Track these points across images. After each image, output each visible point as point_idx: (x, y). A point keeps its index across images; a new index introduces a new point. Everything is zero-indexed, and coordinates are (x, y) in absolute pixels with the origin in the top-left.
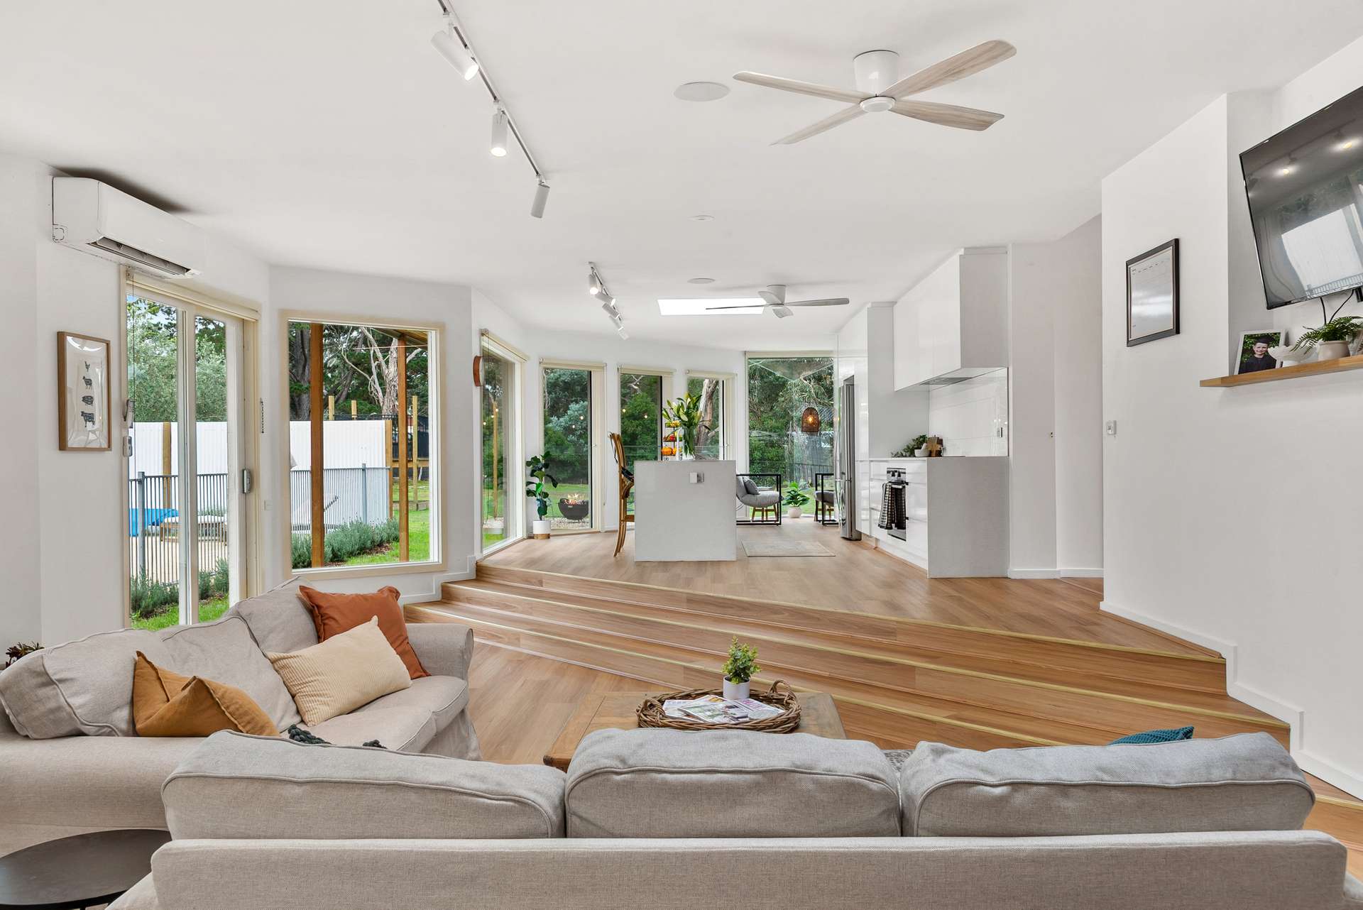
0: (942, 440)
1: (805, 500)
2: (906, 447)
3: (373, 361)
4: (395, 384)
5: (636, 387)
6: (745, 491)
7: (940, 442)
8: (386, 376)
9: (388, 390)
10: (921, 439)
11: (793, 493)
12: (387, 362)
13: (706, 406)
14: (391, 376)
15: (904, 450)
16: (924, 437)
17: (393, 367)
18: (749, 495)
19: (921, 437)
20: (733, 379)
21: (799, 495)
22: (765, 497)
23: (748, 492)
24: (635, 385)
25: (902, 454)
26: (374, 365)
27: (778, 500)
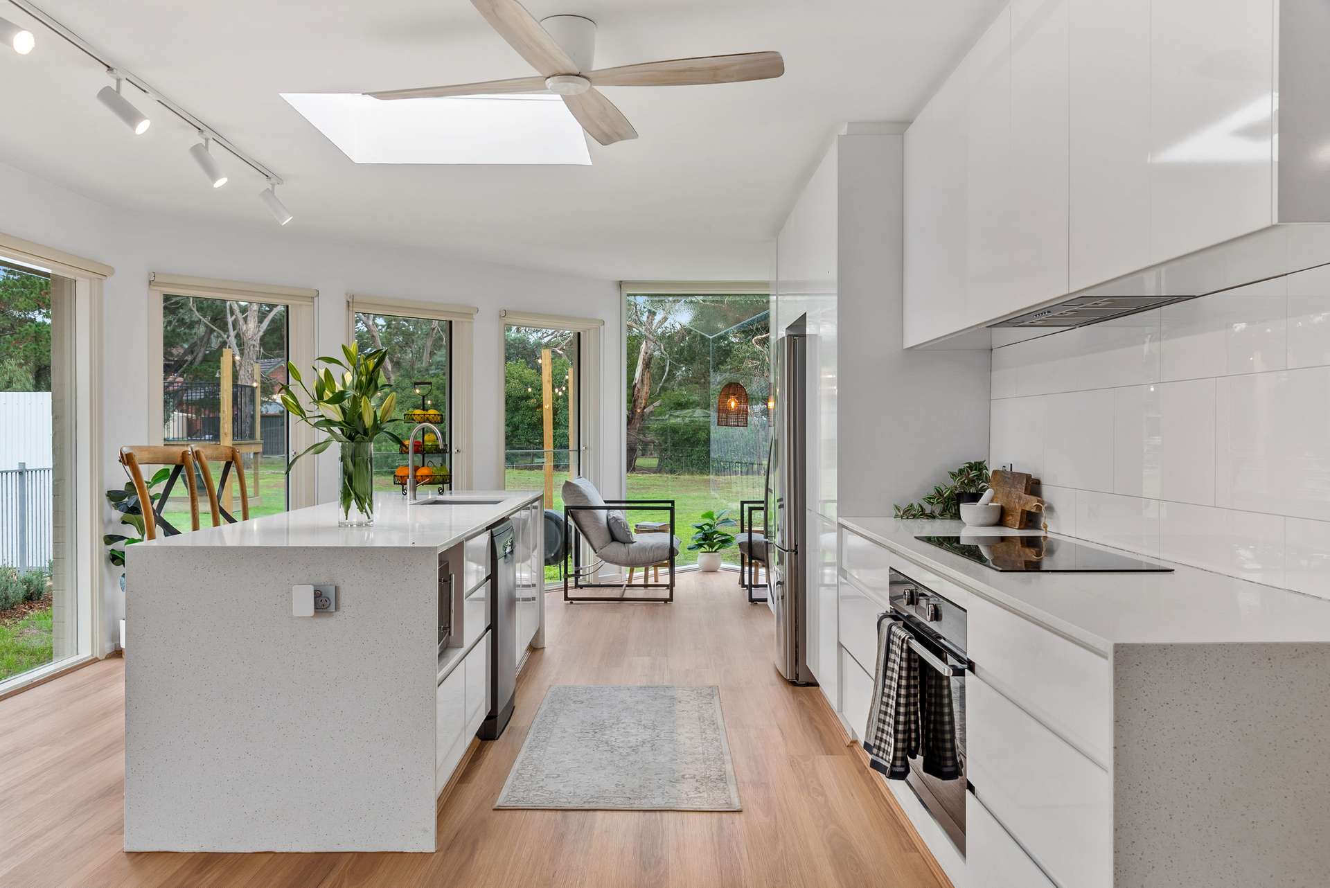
0: (1038, 483)
1: (726, 542)
2: (933, 492)
3: (229, 315)
4: (254, 343)
5: (561, 352)
6: (608, 536)
7: (1033, 486)
8: (243, 334)
9: (246, 352)
10: (973, 473)
11: (706, 528)
12: (245, 319)
13: (643, 375)
14: (250, 333)
15: (929, 500)
16: (979, 467)
17: (252, 322)
18: (615, 544)
19: (972, 467)
20: (598, 329)
21: (716, 532)
22: (643, 549)
23: (614, 539)
24: (560, 350)
25: (923, 510)
26: (230, 320)
27: (667, 554)
